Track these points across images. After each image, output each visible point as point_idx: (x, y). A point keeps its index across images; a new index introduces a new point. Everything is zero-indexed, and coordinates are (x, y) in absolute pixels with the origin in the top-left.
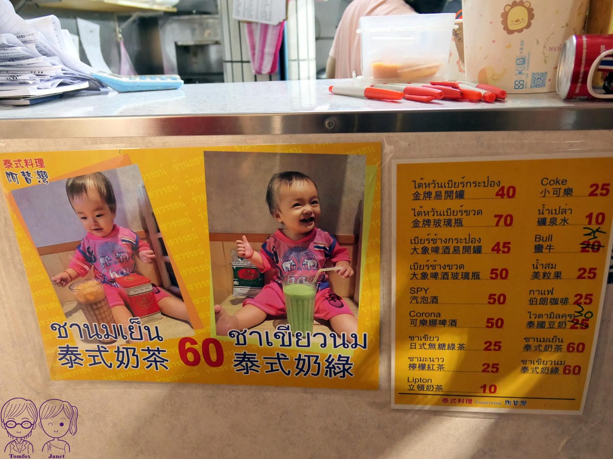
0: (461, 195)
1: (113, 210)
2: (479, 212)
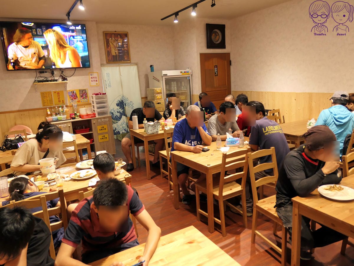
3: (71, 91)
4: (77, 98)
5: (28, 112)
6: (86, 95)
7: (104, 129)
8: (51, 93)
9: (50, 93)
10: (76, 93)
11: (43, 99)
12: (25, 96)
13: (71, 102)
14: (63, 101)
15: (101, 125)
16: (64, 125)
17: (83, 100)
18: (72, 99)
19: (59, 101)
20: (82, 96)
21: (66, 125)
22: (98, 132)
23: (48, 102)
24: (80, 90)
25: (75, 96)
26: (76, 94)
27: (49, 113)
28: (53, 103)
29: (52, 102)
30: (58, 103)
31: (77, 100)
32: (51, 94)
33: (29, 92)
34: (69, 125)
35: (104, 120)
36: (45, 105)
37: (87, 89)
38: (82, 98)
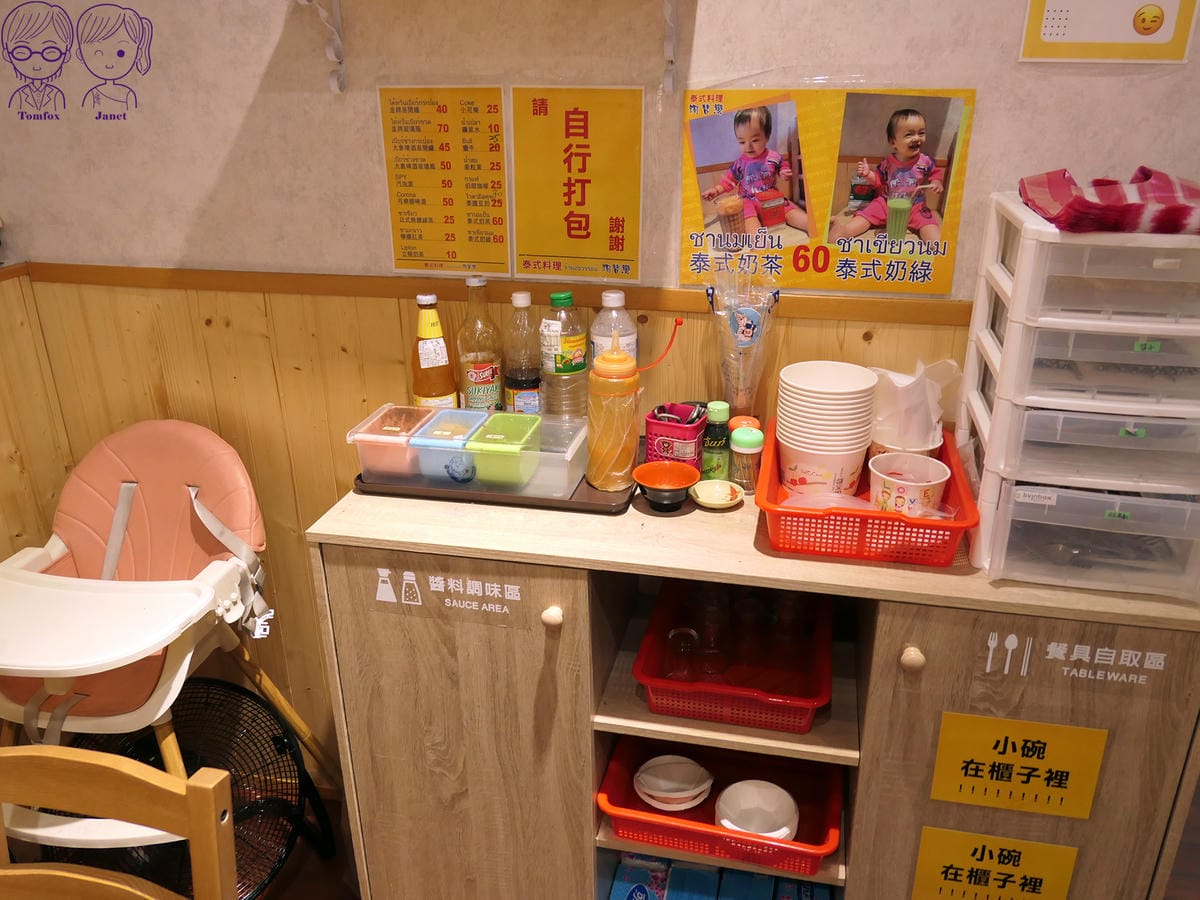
3: (733, 106)
4: (795, 214)
5: (258, 298)
6: (927, 175)
7: (1031, 774)
8: (494, 109)
9: (480, 106)
10: (793, 145)
11: (411, 175)
12: (236, 118)
13: (712, 254)
14: (617, 224)
15: (1015, 713)
16: (493, 590)
17: (865, 250)
18: (731, 220)
19: (577, 226)
20: (867, 194)
21: (513, 592)
22: (926, 785)
23: (449, 220)
24: (858, 104)
25: (771, 183)
26: (793, 158)
27: (433, 352)
28: (500, 239)
29: (496, 230)
30: (558, 242)
31: (789, 238)
32: (496, 128)
33: (277, 77)
34: (554, 614)
35: (1082, 652)
36: (419, 246)
37: (971, 96)
38: (859, 222)
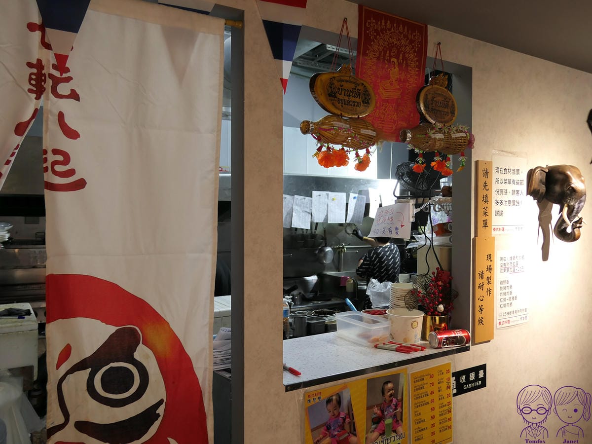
0: (423, 379)
1: (340, 406)
2: (427, 384)
